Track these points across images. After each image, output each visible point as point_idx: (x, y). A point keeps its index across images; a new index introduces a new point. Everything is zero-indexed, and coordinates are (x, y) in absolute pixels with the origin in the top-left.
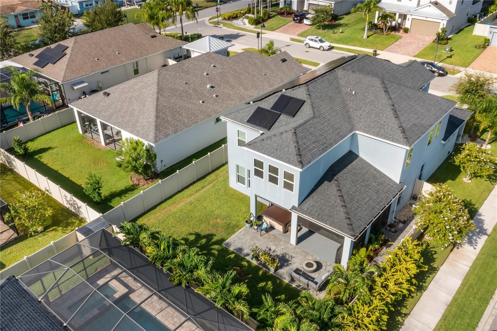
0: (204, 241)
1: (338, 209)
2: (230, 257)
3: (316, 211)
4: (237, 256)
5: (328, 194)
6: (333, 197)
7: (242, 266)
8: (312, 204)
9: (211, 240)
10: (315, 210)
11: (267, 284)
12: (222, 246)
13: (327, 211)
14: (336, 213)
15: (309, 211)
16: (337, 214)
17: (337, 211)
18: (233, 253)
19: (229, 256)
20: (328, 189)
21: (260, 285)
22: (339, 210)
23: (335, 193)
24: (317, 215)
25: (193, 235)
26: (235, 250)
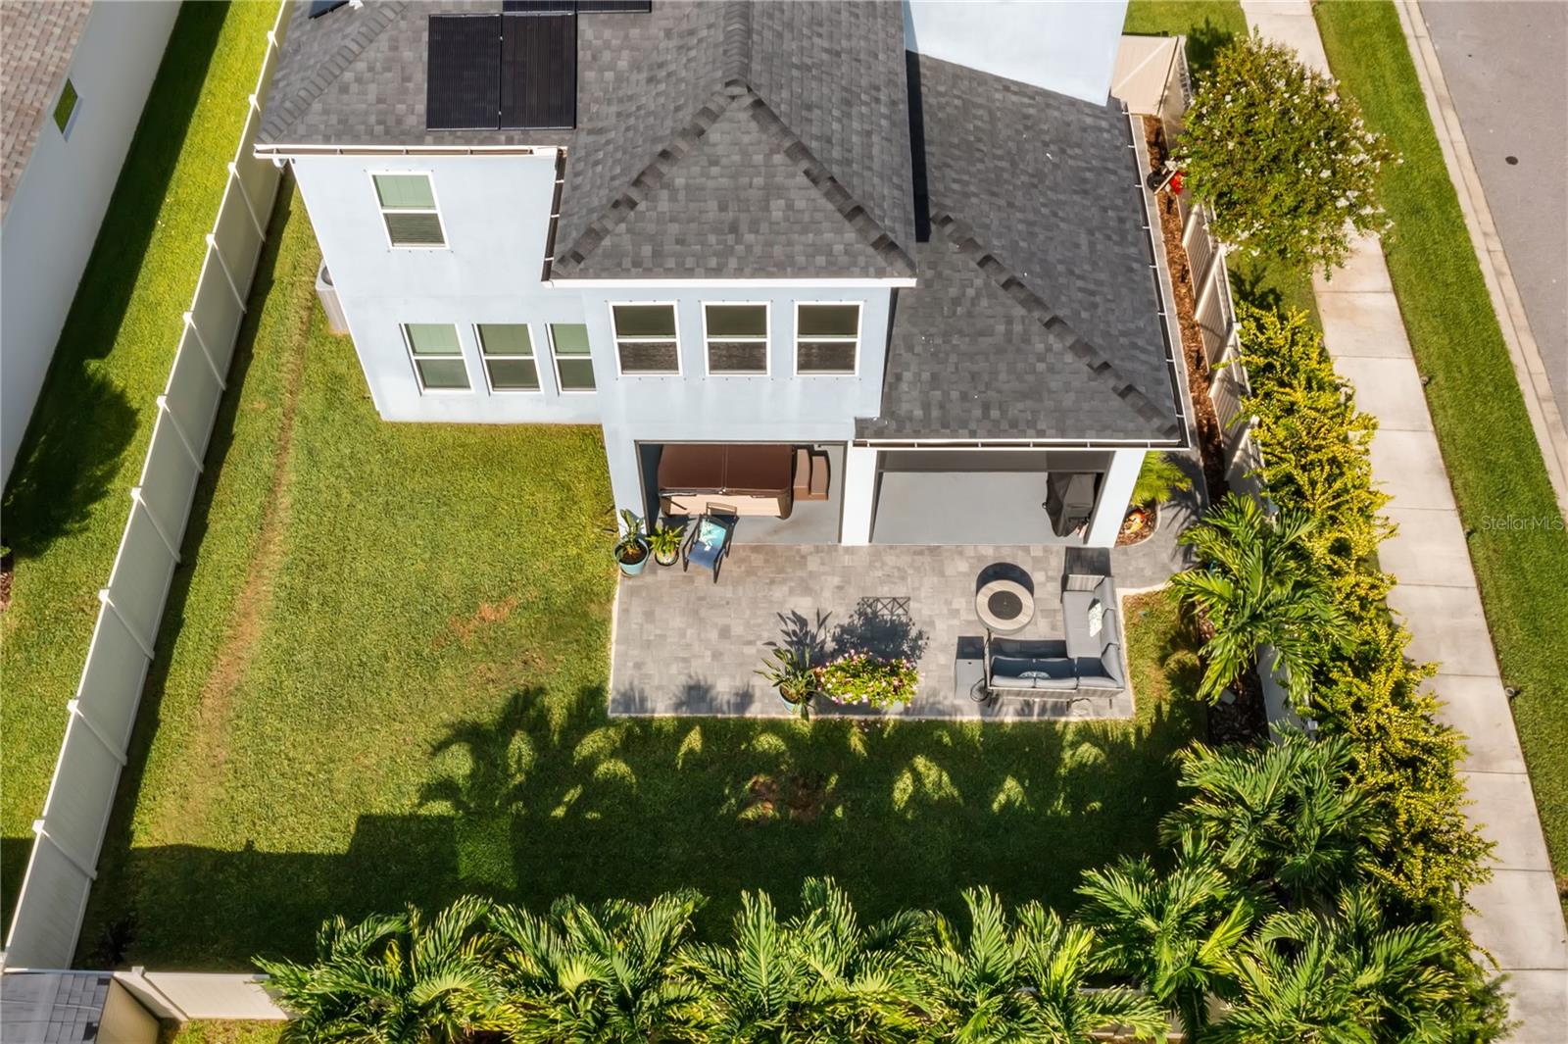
0: (520, 746)
1: (1040, 347)
2: (691, 751)
3: (964, 397)
4: (713, 731)
5: (956, 302)
6: (984, 302)
7: (768, 762)
8: (926, 376)
9: (547, 723)
10: (955, 395)
11: (918, 778)
12: (613, 723)
13: (1003, 376)
14: (1041, 367)
15: (935, 413)
16: (1051, 369)
17: (1041, 359)
18: (684, 727)
19: (684, 749)
20: (939, 275)
21: (897, 795)
22: (1049, 349)
23: (979, 282)
24: (977, 413)
25: (454, 748)
26: (678, 706)
